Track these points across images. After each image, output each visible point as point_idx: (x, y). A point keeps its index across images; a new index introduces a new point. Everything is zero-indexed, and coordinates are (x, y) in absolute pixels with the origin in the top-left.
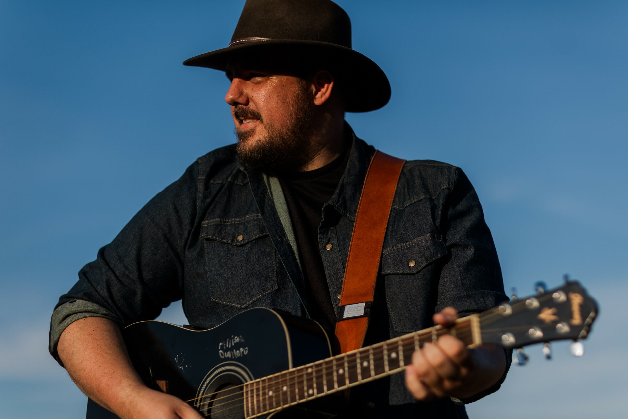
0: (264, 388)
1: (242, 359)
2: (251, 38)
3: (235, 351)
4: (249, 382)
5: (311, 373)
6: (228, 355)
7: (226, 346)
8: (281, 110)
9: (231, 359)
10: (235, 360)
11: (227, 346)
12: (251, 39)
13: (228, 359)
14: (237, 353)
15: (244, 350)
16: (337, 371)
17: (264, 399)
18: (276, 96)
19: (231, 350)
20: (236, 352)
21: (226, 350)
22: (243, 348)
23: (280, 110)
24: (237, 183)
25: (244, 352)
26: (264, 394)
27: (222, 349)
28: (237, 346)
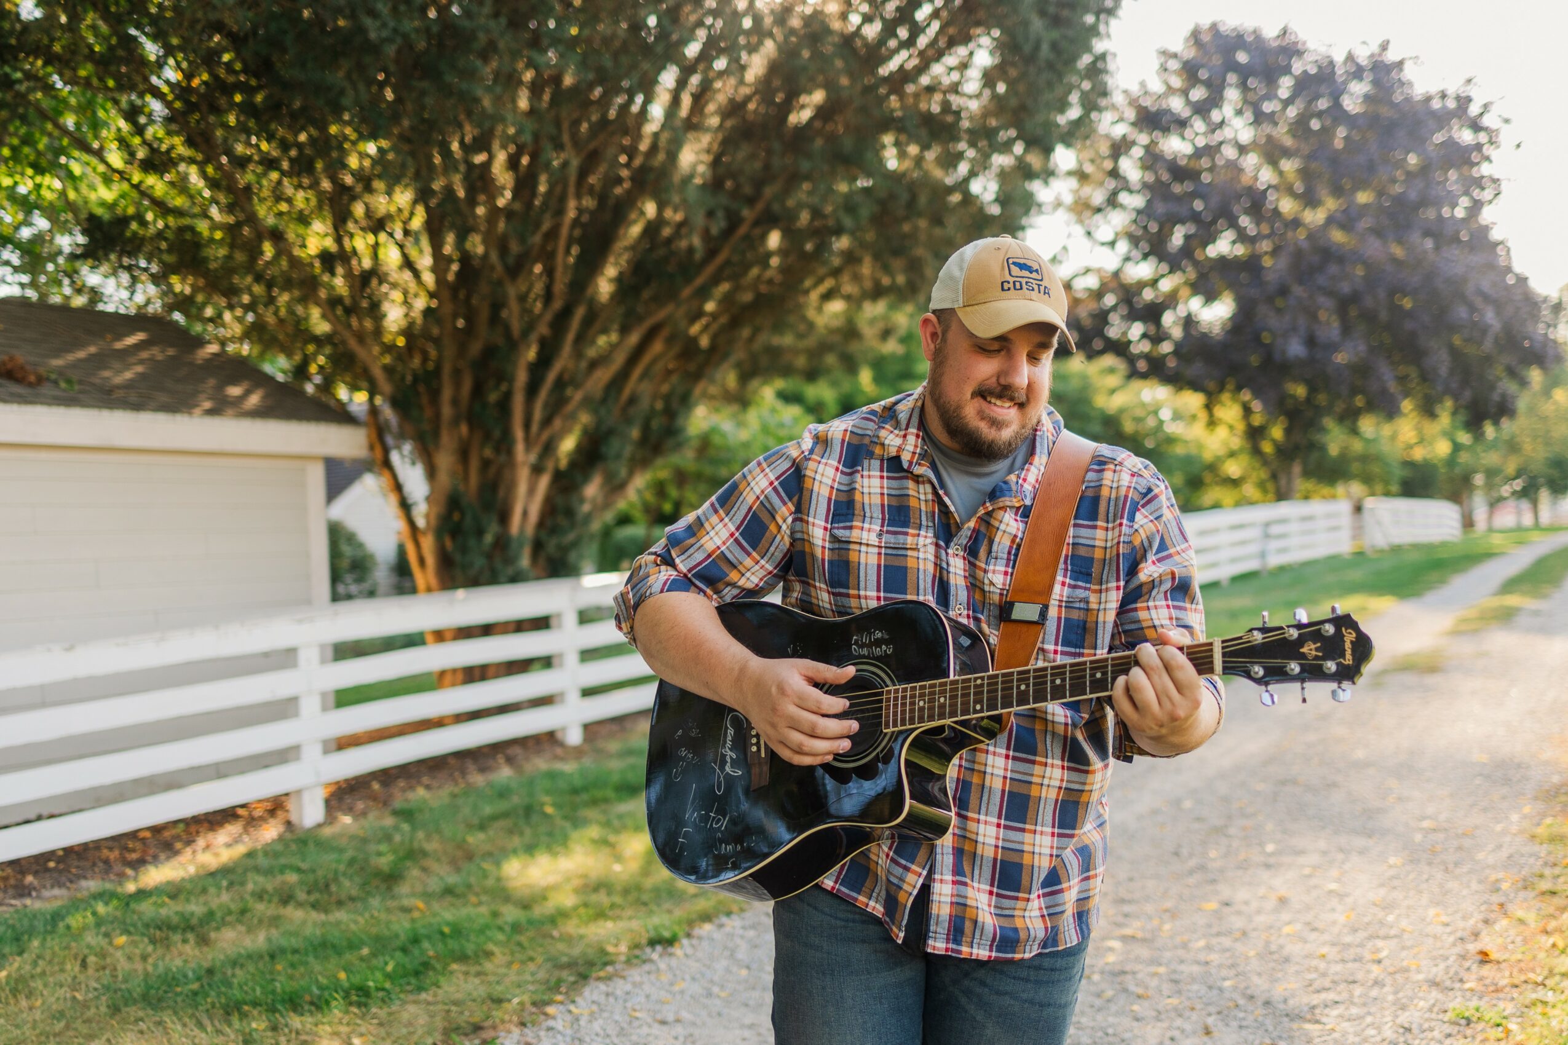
0: (913, 696)
1: (883, 659)
3: (874, 648)
4: (892, 688)
5: (982, 685)
6: (865, 652)
7: (862, 640)
9: (868, 657)
10: (874, 658)
11: (864, 641)
13: (864, 657)
14: (877, 651)
15: (887, 649)
16: (1018, 687)
17: (912, 711)
19: (869, 646)
20: (876, 649)
21: (862, 646)
22: (887, 646)
25: (888, 651)
26: (913, 704)
27: (856, 643)
28: (878, 643)
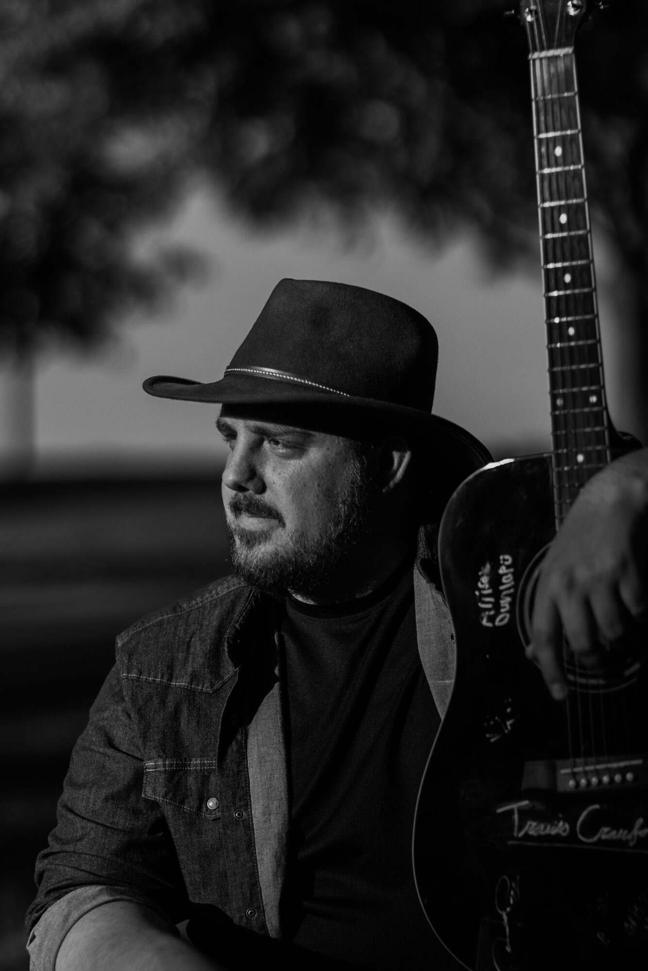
1: (518, 569)
2: (259, 368)
3: (502, 588)
6: (506, 603)
7: (489, 610)
8: (324, 509)
11: (490, 606)
12: (259, 371)
14: (508, 580)
15: (503, 564)
18: (317, 484)
19: (498, 597)
20: (503, 584)
21: (497, 609)
22: (500, 565)
23: (322, 509)
24: (202, 690)
25: (507, 563)
27: (493, 619)
28: (495, 581)
